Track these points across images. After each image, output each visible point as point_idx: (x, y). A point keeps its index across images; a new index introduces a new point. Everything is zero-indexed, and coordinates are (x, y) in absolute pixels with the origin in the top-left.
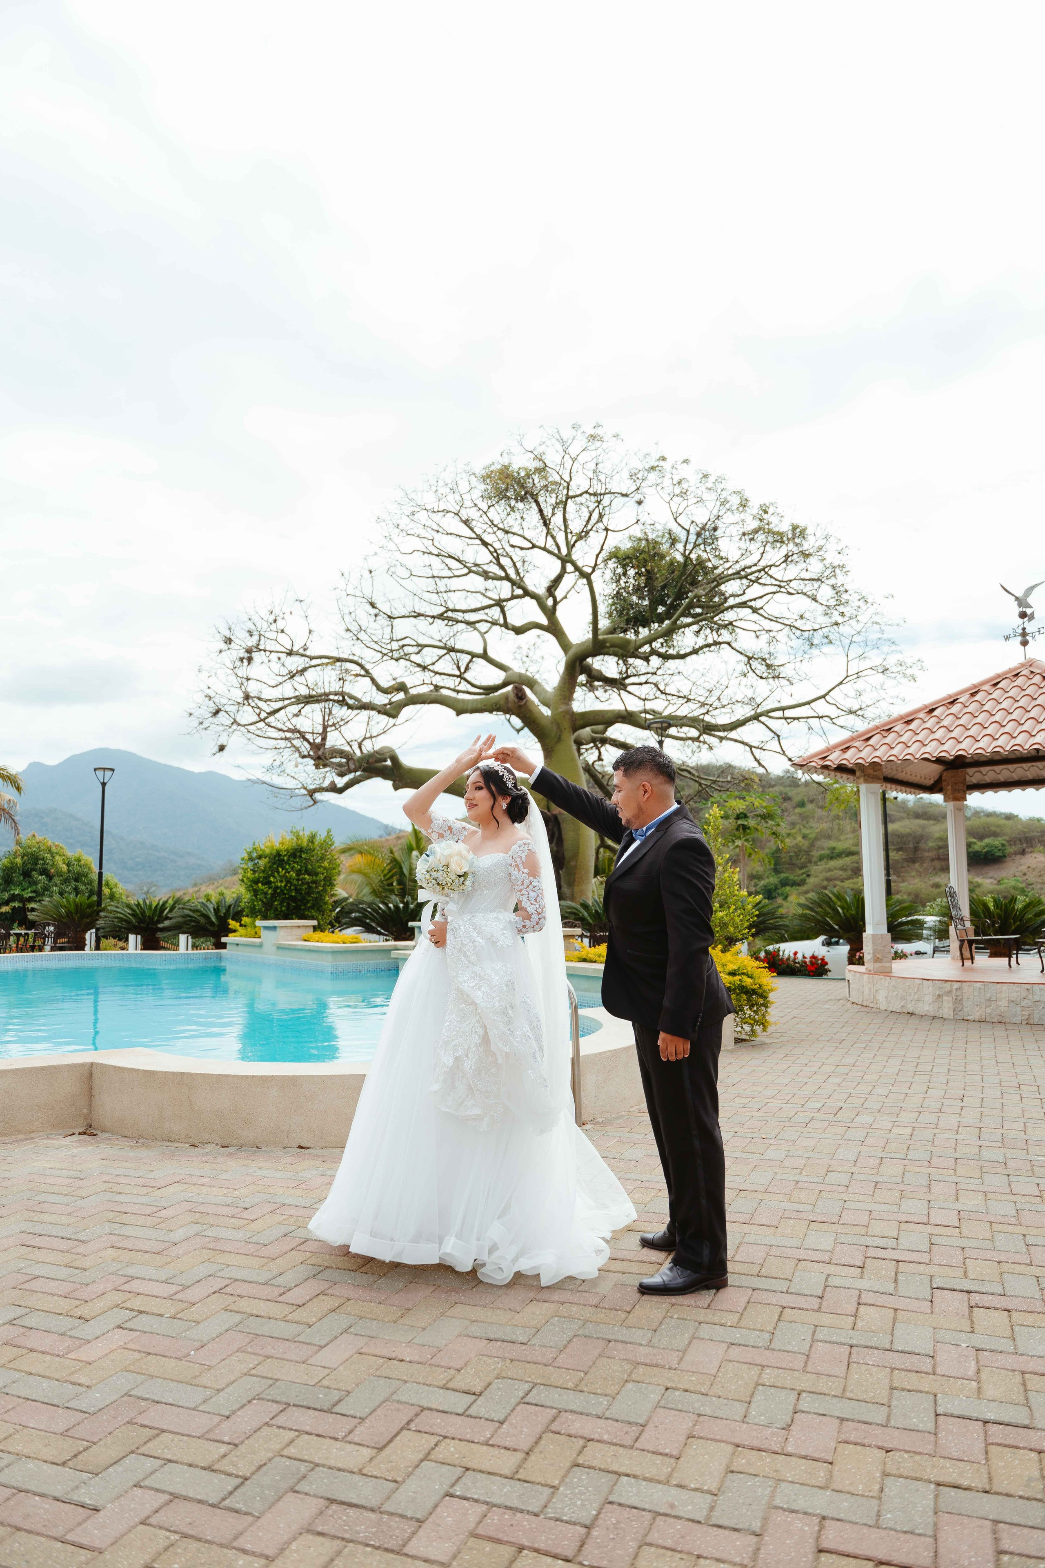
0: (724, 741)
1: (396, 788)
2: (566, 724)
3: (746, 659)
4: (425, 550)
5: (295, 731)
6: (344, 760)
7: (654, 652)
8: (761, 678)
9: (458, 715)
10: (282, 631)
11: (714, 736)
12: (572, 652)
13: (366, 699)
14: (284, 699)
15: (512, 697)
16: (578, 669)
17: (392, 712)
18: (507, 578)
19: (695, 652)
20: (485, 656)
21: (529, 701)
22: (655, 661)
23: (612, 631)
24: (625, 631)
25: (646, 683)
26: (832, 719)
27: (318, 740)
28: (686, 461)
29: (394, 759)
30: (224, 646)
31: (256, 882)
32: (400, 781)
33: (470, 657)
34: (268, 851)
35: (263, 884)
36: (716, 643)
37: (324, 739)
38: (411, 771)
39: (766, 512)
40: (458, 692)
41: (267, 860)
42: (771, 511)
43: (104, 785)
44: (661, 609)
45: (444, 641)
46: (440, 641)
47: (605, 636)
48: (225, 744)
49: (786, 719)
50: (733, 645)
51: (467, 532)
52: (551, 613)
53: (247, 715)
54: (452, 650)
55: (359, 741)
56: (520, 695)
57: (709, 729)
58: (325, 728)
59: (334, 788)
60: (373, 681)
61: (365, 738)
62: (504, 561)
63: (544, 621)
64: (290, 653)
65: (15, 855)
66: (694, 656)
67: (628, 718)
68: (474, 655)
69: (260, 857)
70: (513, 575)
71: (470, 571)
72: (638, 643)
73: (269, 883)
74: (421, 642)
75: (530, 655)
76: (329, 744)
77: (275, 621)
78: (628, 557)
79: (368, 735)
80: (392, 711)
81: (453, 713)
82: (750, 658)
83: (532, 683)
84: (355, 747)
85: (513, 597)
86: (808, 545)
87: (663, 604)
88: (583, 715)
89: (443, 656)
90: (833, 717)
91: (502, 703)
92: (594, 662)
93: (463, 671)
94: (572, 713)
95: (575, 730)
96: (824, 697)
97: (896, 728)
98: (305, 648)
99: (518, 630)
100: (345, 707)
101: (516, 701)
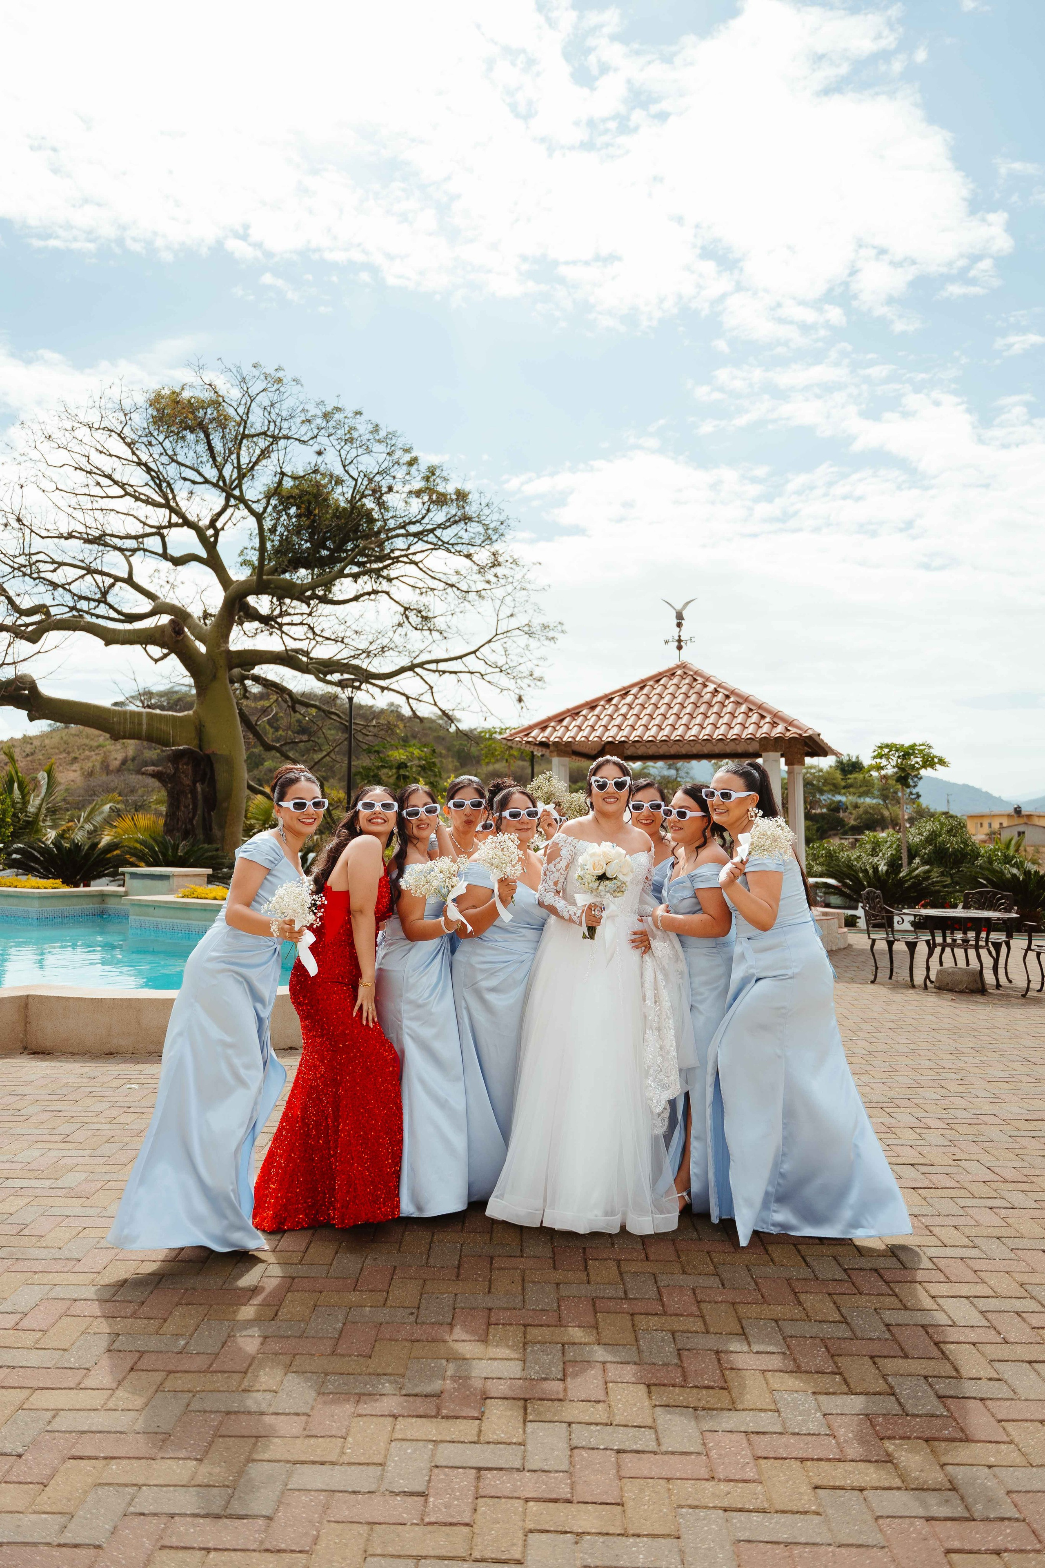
0: (386, 691)
1: (32, 718)
2: (221, 663)
3: (403, 610)
4: (76, 465)
7: (315, 596)
8: (416, 629)
9: (107, 645)
11: (374, 685)
12: (231, 589)
15: (169, 631)
16: (237, 606)
18: (167, 505)
19: (353, 599)
20: (129, 581)
21: (187, 639)
22: (313, 603)
23: (274, 571)
24: (284, 572)
25: (301, 624)
26: (482, 675)
28: (358, 413)
29: (33, 687)
32: (37, 711)
33: (112, 581)
36: (375, 592)
39: (433, 474)
40: (98, 616)
42: (437, 473)
44: (322, 552)
45: (88, 562)
46: (82, 561)
47: (269, 577)
49: (439, 672)
50: (392, 595)
51: (128, 454)
52: (211, 546)
54: (90, 571)
56: (176, 629)
57: (367, 677)
60: (10, 600)
61: (4, 663)
63: (203, 554)
66: (354, 603)
67: (288, 659)
68: (117, 579)
70: (172, 504)
71: (127, 494)
72: (304, 587)
74: (57, 559)
78: (291, 497)
79: (9, 661)
80: (29, 635)
81: (101, 643)
82: (406, 609)
83: (185, 617)
85: (171, 525)
86: (471, 510)
87: (327, 548)
88: (240, 653)
89: (82, 577)
90: (483, 673)
91: (157, 636)
92: (251, 600)
93: (105, 594)
94: (229, 652)
95: (231, 669)
96: (474, 652)
97: (584, 712)
99: (178, 562)
101: (173, 635)
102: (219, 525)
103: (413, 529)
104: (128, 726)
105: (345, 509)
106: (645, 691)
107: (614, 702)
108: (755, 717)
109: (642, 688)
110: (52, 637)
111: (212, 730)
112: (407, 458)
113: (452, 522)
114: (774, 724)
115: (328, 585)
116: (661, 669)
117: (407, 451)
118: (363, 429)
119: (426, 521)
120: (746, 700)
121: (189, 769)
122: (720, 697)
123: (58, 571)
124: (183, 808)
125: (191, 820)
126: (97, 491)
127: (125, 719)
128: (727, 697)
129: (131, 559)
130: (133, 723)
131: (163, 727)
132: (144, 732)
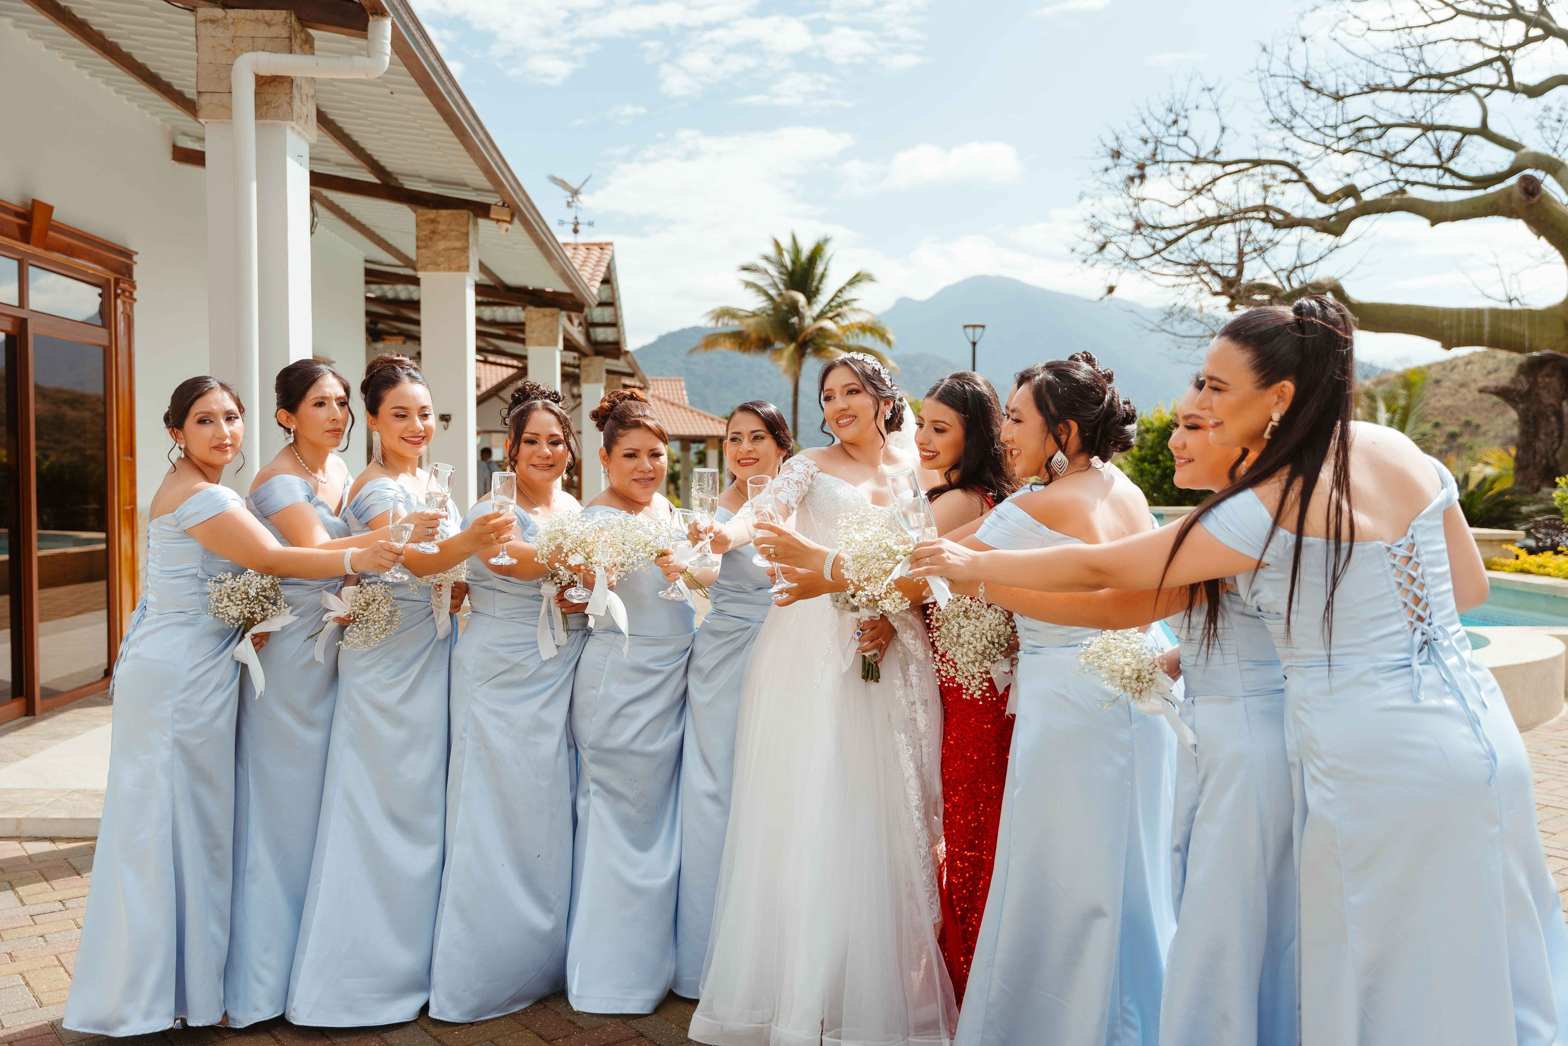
5: (1200, 262)
6: (1266, 297)
9: (1433, 225)
10: (1186, 133)
13: (1297, 214)
14: (1187, 224)
15: (1518, 194)
17: (1337, 228)
18: (1517, 14)
20: (1483, 131)
21: (1544, 192)
27: (1233, 273)
29: (1338, 292)
30: (1109, 162)
31: (1143, 459)
33: (1458, 135)
34: (1157, 424)
35: (1150, 464)
37: (1240, 272)
38: (1363, 307)
40: (1440, 188)
41: (1155, 434)
43: (974, 344)
45: (1421, 117)
46: (1413, 117)
48: (1114, 284)
53: (1140, 246)
54: (1429, 128)
55: (1290, 269)
56: (1531, 188)
58: (1241, 254)
60: (1309, 188)
61: (1296, 268)
64: (1196, 161)
68: (1466, 132)
69: (1147, 431)
71: (1459, 12)
73: (1157, 462)
74: (1384, 121)
76: (1247, 277)
77: (1175, 122)
79: (1298, 264)
80: (1335, 226)
81: (1426, 222)
83: (1554, 166)
84: (1283, 275)
85: (1528, 40)
89: (1415, 140)
91: (1501, 202)
93: (1447, 155)
98: (1217, 152)
99: (1534, 92)
100: (1269, 226)
101: (1524, 198)
104: (1463, 330)
110: (1357, 226)
121: (1555, 382)
123: (1386, 136)
124: (1543, 437)
125: (1554, 453)
126: (1422, 19)
127: (1459, 321)
129: (1487, 101)
130: (1470, 325)
131: (1515, 327)
132: (1486, 337)
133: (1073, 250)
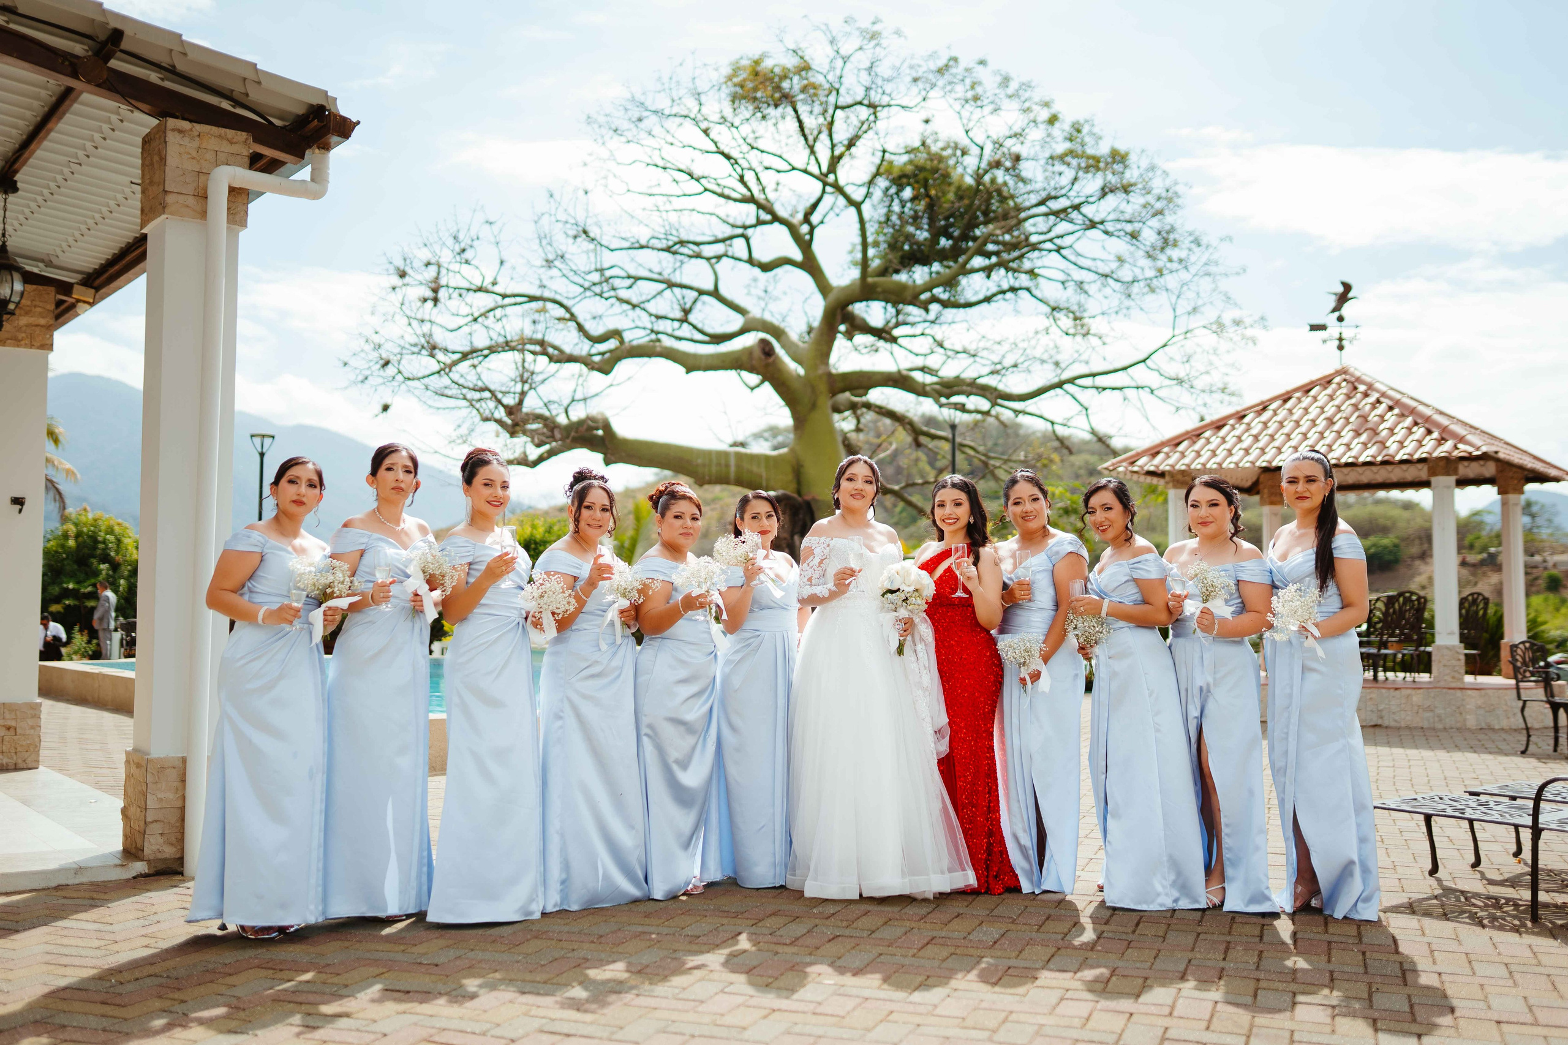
0: (1021, 415)
2: (823, 387)
3: (1048, 310)
4: (649, 161)
5: (484, 389)
6: (541, 426)
7: (935, 299)
8: (1067, 334)
9: (688, 372)
10: (468, 261)
11: (1008, 407)
12: (832, 296)
13: (569, 350)
15: (758, 353)
16: (839, 317)
17: (606, 368)
18: (751, 200)
19: (988, 299)
20: (715, 294)
21: (778, 358)
22: (934, 307)
23: (884, 272)
24: (897, 271)
25: (924, 334)
26: (1152, 390)
27: (515, 402)
28: (982, 63)
29: (607, 427)
30: (396, 280)
32: (612, 454)
33: (695, 294)
36: (1013, 290)
37: (521, 402)
38: (625, 442)
39: (1079, 131)
40: (680, 339)
42: (1085, 130)
43: (262, 455)
44: (944, 242)
45: (666, 274)
46: (660, 274)
47: (876, 279)
48: (390, 402)
49: (1097, 388)
50: (1034, 292)
52: (805, 246)
54: (671, 285)
55: (566, 402)
56: (767, 349)
57: (1002, 398)
58: (523, 383)
59: (524, 462)
60: (580, 328)
61: (573, 401)
62: (749, 177)
63: (798, 256)
64: (476, 290)
65: (66, 536)
66: (983, 305)
67: (900, 381)
68: (701, 292)
70: (759, 196)
71: (705, 189)
72: (918, 290)
74: (633, 272)
75: (770, 289)
76: (527, 406)
77: (463, 249)
78: (904, 174)
79: (578, 397)
80: (601, 365)
81: (683, 370)
82: (1054, 309)
83: (778, 333)
85: (760, 222)
86: (1131, 175)
87: (949, 236)
88: (845, 376)
89: (660, 293)
90: (1154, 387)
92: (859, 309)
93: (687, 312)
94: (830, 375)
95: (834, 394)
96: (1144, 361)
97: (1207, 434)
98: (494, 283)
99: (766, 267)
100: (545, 359)
101: (763, 357)
102: (815, 218)
103: (1054, 205)
104: (714, 469)
105: (970, 187)
106: (1289, 405)
107: (1246, 420)
108: (1419, 432)
109: (1285, 401)
110: (626, 367)
111: (812, 471)
112: (1045, 114)
113: (1105, 191)
114: (1442, 440)
115: (950, 283)
116: (1314, 377)
117: (1047, 104)
118: (989, 82)
119: (1072, 194)
120: (1413, 411)
122: (1381, 409)
123: (635, 287)
126: (675, 190)
127: (710, 460)
128: (1391, 408)
129: (716, 267)
130: (719, 464)
131: (752, 469)
132: (732, 476)
133: (345, 364)
